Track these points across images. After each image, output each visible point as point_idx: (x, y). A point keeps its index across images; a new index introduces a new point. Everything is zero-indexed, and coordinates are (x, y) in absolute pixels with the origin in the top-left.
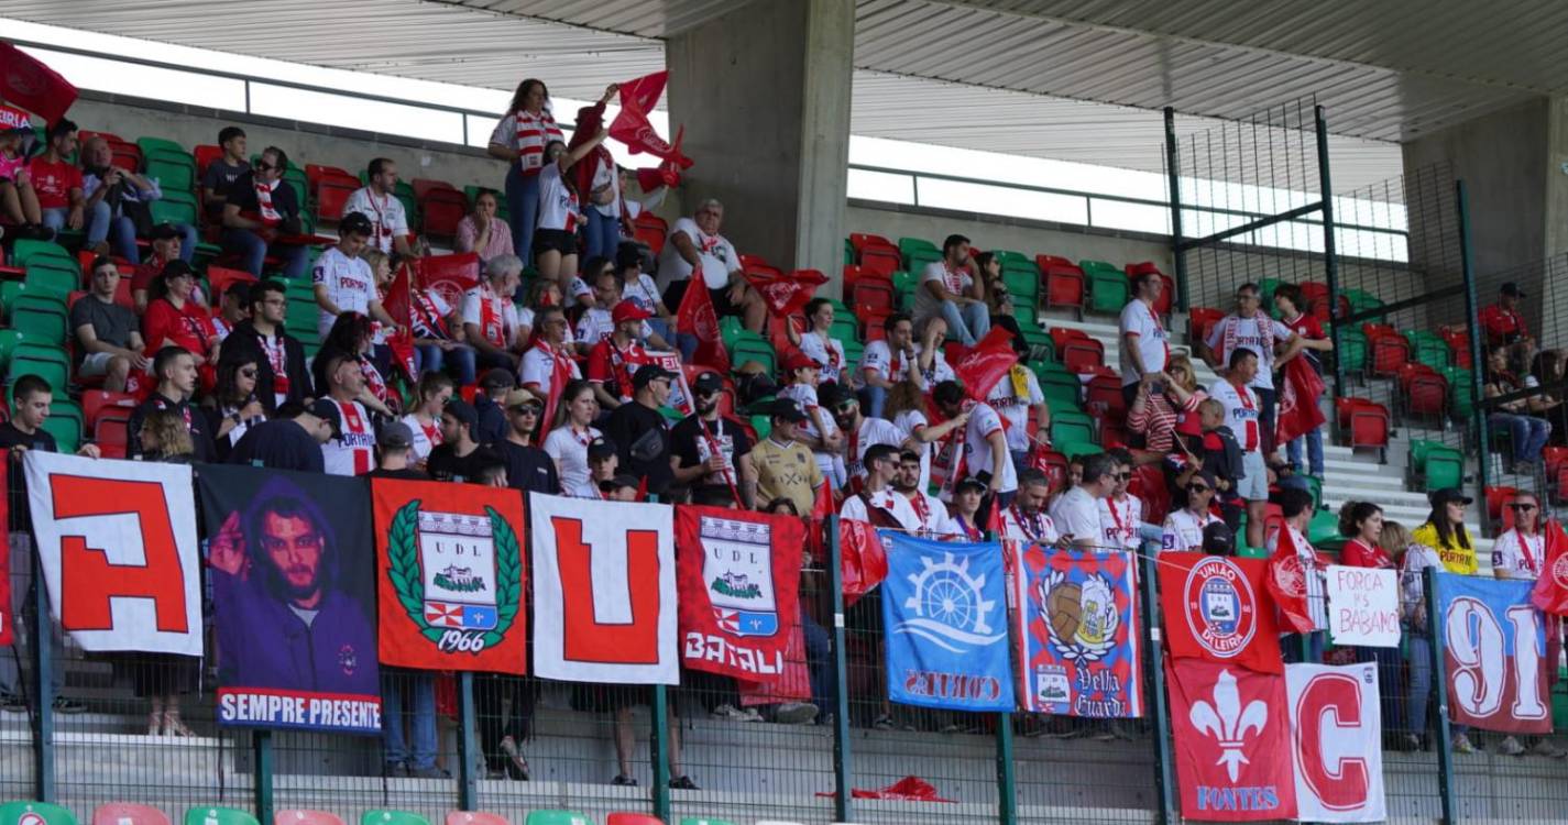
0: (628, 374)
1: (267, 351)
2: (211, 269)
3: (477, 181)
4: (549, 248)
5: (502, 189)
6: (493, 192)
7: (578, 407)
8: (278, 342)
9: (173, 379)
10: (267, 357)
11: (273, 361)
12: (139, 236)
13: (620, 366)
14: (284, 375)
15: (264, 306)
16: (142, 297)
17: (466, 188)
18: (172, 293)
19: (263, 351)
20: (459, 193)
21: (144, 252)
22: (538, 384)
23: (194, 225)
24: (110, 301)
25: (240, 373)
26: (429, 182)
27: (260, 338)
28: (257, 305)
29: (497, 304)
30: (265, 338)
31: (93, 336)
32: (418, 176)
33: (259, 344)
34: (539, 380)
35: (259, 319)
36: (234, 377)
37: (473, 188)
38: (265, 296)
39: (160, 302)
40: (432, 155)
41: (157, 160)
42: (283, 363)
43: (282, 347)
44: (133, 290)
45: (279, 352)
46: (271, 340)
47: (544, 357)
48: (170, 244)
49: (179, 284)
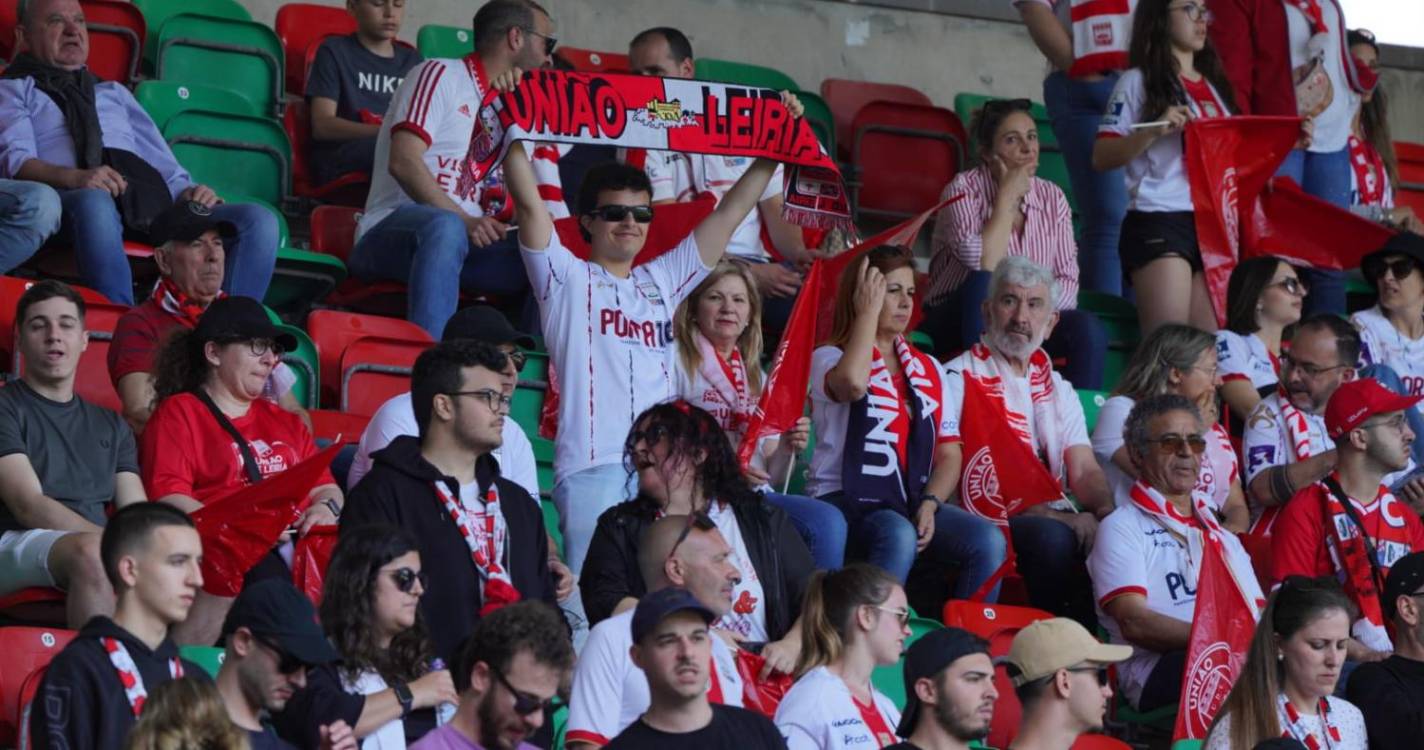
0: (1376, 568)
1: (463, 520)
2: (318, 314)
3: (986, 81)
4: (1158, 253)
5: (1038, 98)
6: (1024, 105)
7: (1301, 658)
8: (484, 496)
9: (139, 588)
10: (462, 532)
11: (476, 542)
12: (131, 236)
13: (1352, 547)
14: (504, 577)
15: (457, 406)
16: (142, 390)
17: (959, 100)
18: (219, 384)
19: (452, 517)
20: (943, 112)
21: (145, 273)
22: (1142, 591)
23: (278, 203)
24: (64, 394)
25: (385, 579)
26: (866, 86)
27: (441, 486)
28: (440, 401)
29: (1017, 391)
30: (454, 485)
31: (33, 484)
32: (839, 73)
33: (440, 501)
34: (1142, 583)
35: (443, 437)
36: (370, 590)
37: (976, 98)
38: (459, 380)
39: (187, 401)
40: (873, 19)
41: (184, 43)
42: (499, 547)
43: (494, 507)
44: (118, 373)
45: (490, 521)
46: (469, 489)
47: (1149, 525)
48: (195, 253)
49: (237, 361)
